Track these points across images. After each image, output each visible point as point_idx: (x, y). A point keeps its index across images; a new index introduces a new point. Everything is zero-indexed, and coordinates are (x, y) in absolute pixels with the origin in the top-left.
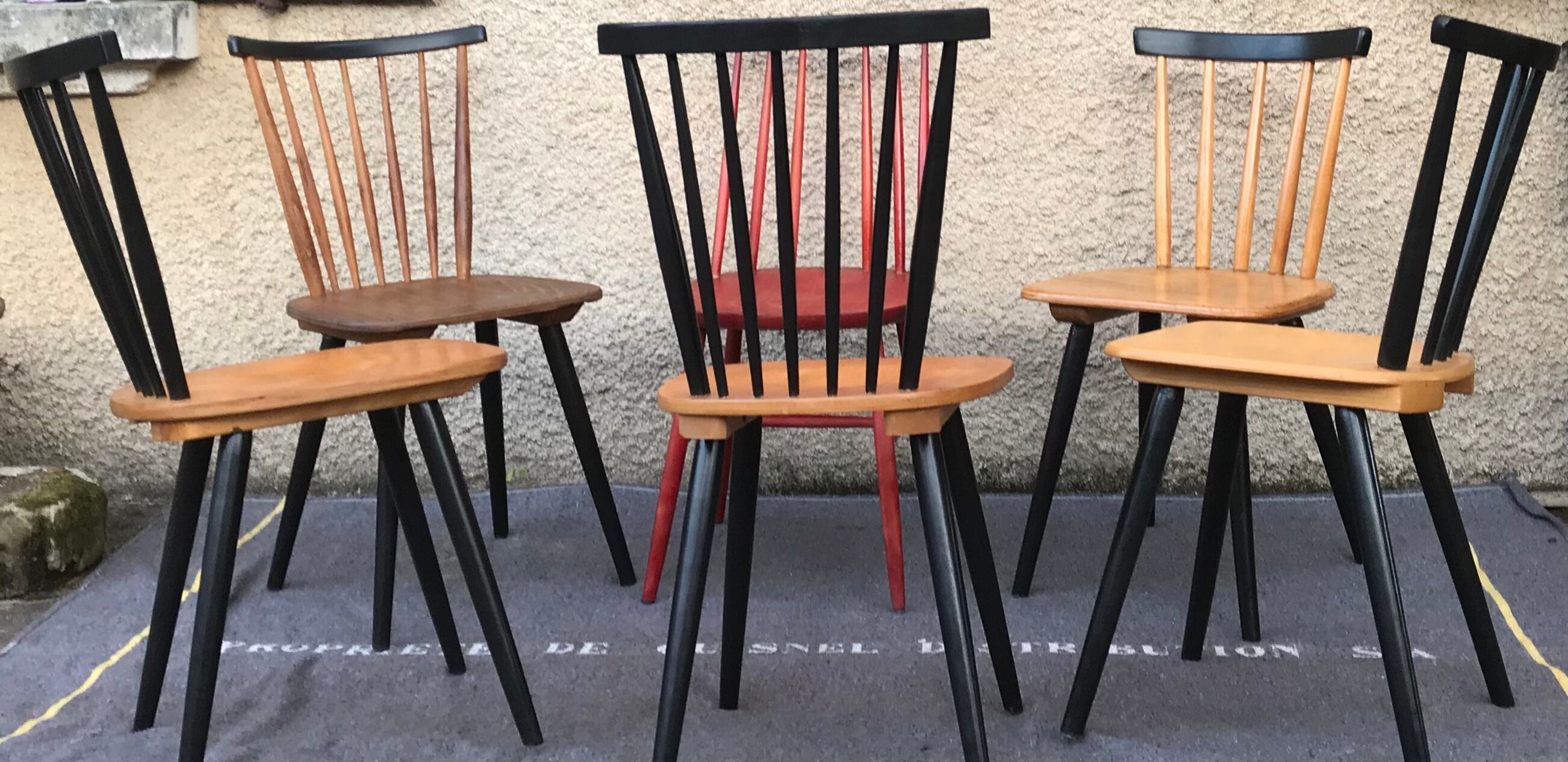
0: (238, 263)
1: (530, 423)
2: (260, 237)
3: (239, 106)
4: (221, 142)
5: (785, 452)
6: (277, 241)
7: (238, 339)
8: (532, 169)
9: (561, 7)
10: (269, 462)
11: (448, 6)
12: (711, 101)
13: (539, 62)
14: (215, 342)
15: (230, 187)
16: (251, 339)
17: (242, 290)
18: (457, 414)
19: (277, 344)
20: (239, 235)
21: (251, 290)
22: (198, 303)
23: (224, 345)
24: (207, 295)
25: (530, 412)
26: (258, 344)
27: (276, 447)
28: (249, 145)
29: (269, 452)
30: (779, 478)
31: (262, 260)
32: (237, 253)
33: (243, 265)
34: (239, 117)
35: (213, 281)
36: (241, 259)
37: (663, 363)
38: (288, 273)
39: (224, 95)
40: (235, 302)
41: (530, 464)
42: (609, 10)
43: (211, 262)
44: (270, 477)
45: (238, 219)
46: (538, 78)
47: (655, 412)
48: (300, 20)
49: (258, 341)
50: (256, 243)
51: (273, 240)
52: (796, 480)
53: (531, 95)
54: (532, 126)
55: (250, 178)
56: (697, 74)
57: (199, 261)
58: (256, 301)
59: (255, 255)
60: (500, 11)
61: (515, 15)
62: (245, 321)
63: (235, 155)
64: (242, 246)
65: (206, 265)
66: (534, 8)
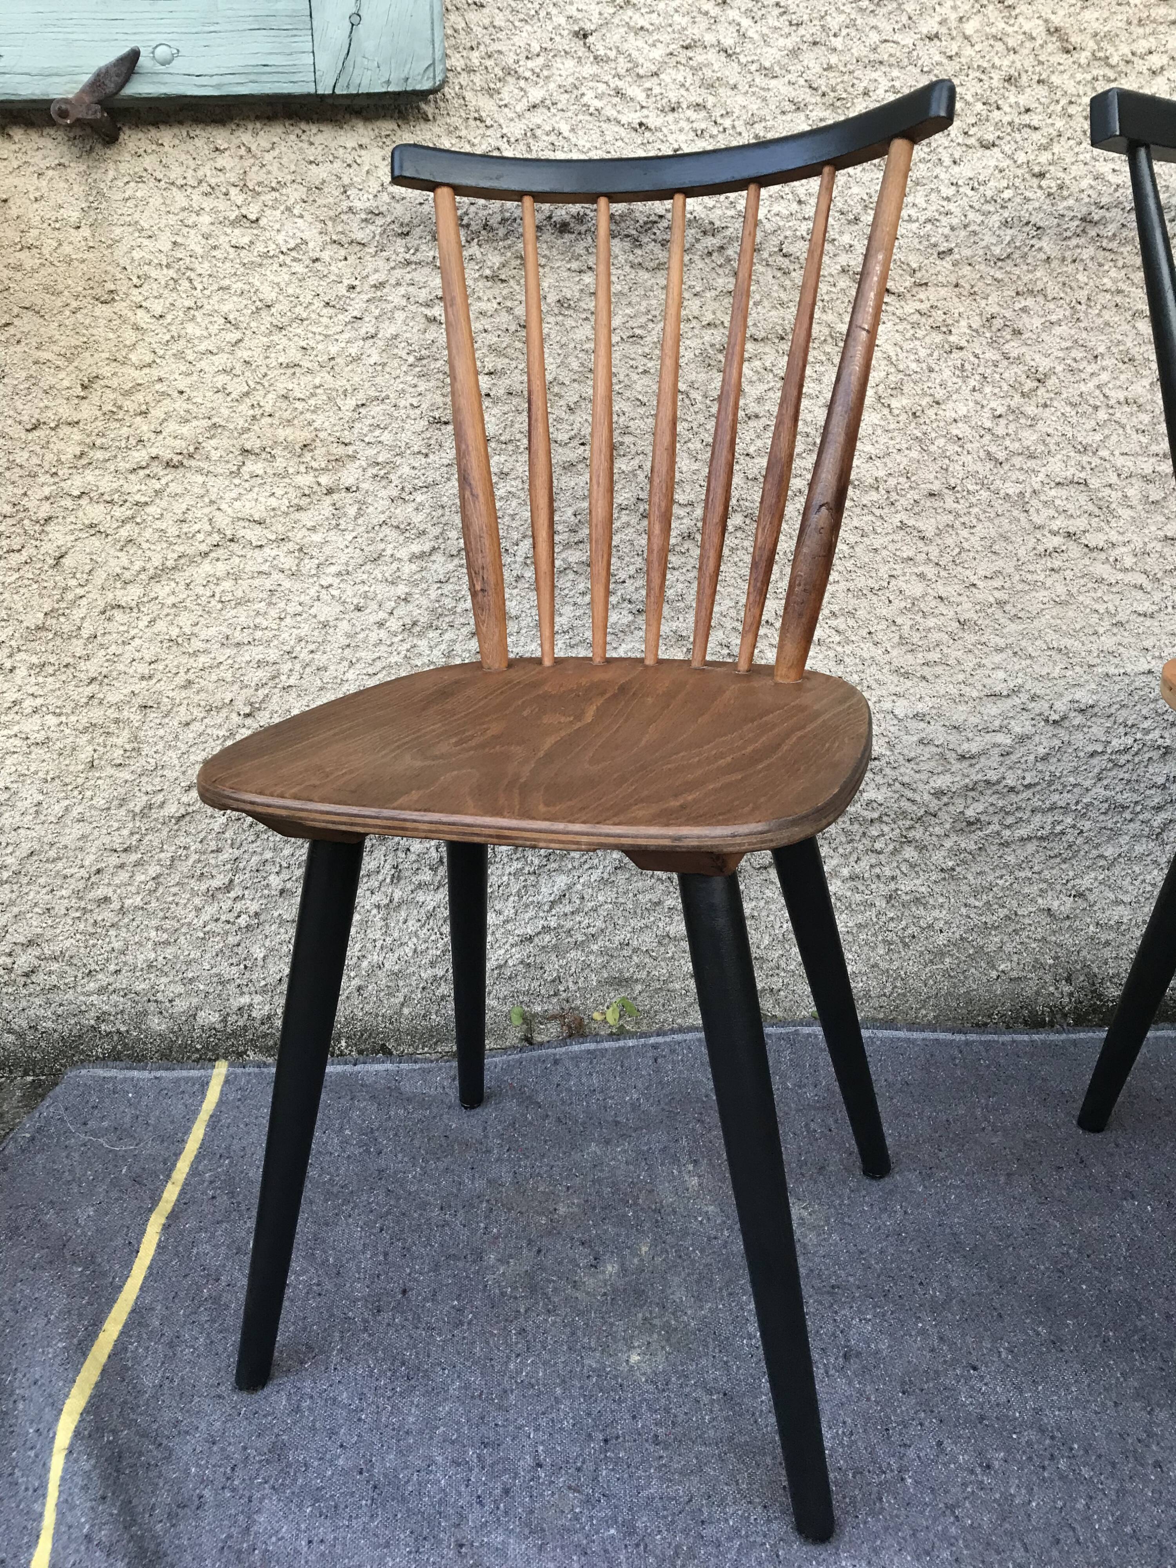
0: (82, 665)
1: (635, 923)
2: (118, 615)
3: (44, 355)
4: (17, 432)
5: (1084, 953)
6: (152, 622)
7: (100, 802)
8: (635, 463)
9: (690, 113)
10: (181, 1005)
11: (455, 121)
12: (995, 309)
13: (645, 239)
14: (58, 809)
15: (48, 520)
16: (123, 802)
17: (96, 714)
18: (509, 912)
19: (172, 809)
20: (77, 614)
21: (112, 713)
22: (17, 742)
23: (75, 813)
24: (31, 726)
25: (636, 903)
26: (137, 810)
27: (191, 981)
28: (76, 435)
29: (180, 989)
30: (1071, 994)
31: (127, 657)
32: (78, 647)
33: (92, 668)
34: (48, 378)
35: (39, 701)
36: (88, 658)
37: (876, 815)
38: (180, 680)
39: (11, 330)
40: (86, 737)
41: (639, 987)
42: (788, 117)
43: (32, 667)
44: (185, 1028)
45: (73, 582)
46: (644, 275)
47: (858, 897)
48: (149, 162)
49: (139, 802)
50: (111, 626)
51: (145, 620)
52: (1100, 996)
53: (628, 311)
54: (635, 377)
55: (84, 501)
56: (968, 252)
57: (8, 665)
58: (126, 734)
59: (113, 649)
60: (565, 128)
61: (595, 136)
62: (110, 771)
63: (50, 457)
64: (85, 633)
65: (21, 672)
66: (635, 118)
